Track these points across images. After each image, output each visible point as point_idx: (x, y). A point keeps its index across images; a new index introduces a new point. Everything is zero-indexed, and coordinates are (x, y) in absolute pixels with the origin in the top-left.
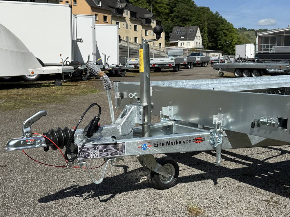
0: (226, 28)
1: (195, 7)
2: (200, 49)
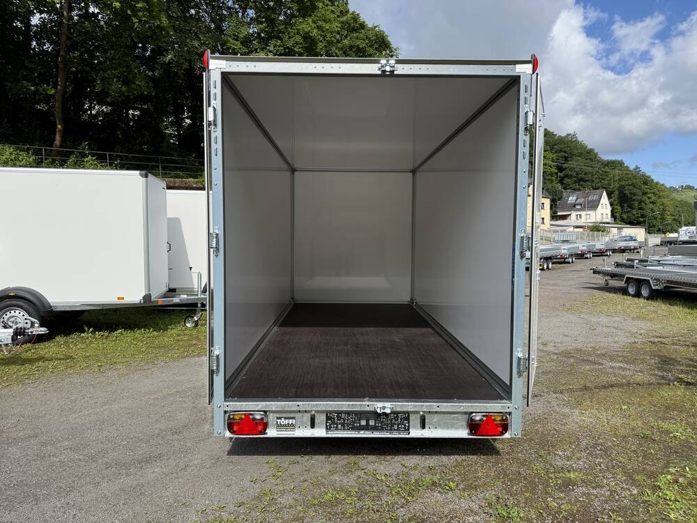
0: (652, 191)
1: (599, 161)
2: (608, 223)
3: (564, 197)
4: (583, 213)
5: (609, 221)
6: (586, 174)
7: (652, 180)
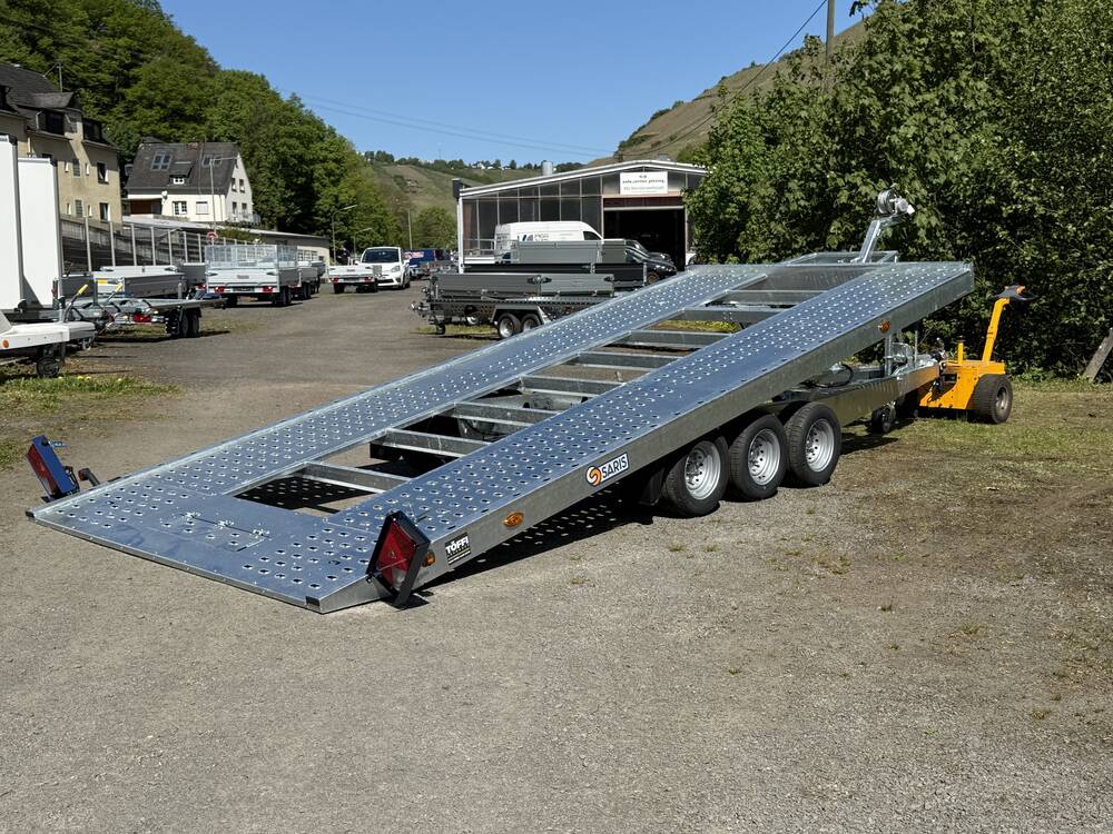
0: (333, 156)
1: (212, 70)
2: (250, 227)
3: (139, 153)
4: (191, 199)
5: (250, 219)
6: (187, 100)
7: (332, 131)
